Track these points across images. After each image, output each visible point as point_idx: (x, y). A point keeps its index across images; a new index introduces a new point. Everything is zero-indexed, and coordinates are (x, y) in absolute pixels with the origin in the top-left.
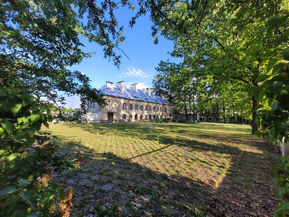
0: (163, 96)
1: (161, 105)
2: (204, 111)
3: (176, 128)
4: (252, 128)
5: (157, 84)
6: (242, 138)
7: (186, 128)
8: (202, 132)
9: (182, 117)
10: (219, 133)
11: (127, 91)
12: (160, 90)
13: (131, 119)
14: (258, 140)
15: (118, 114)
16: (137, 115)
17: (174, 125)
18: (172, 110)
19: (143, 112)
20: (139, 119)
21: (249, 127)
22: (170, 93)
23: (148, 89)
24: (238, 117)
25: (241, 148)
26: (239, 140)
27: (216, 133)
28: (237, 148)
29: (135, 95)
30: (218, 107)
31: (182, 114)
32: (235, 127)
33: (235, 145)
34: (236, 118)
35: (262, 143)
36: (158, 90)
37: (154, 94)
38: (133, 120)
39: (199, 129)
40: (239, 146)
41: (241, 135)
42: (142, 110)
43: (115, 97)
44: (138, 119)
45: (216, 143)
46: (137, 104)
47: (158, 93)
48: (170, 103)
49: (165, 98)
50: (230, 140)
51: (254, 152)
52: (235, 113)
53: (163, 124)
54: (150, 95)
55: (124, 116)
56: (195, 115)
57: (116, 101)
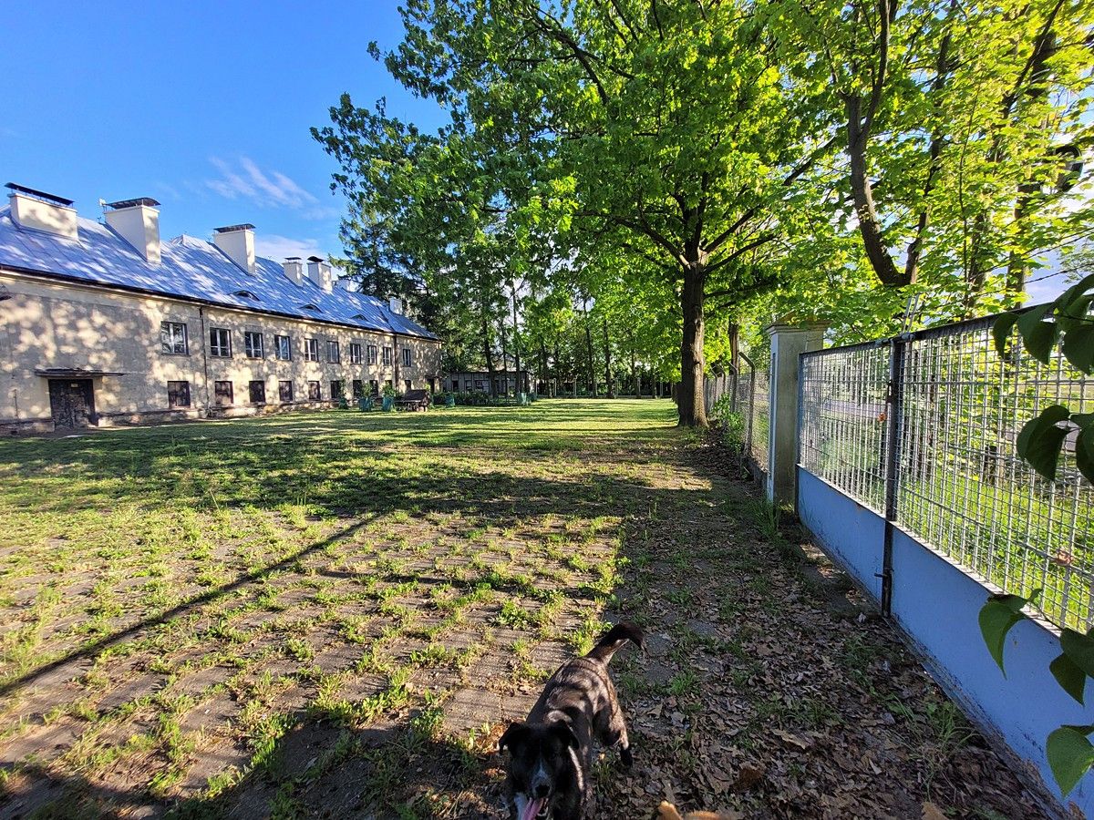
0: (392, 300)
1: (387, 339)
2: (552, 360)
3: (438, 428)
4: (677, 407)
5: (366, 245)
6: (655, 442)
7: (480, 426)
8: (533, 435)
9: (478, 384)
10: (588, 433)
11: (188, 261)
12: (379, 270)
13: (226, 402)
14: (694, 442)
15: (132, 379)
16: (262, 383)
17: (436, 417)
18: (437, 358)
19: (295, 370)
20: (278, 402)
21: (669, 404)
22: (426, 289)
23: (314, 259)
24: (643, 374)
25: (652, 480)
26: (648, 452)
27: (581, 433)
28: (640, 483)
29: (241, 286)
30: (590, 347)
31: (478, 372)
32: (637, 408)
33: (636, 471)
34: (639, 379)
35: (704, 451)
36: (373, 271)
37: (353, 286)
38: (240, 404)
39: (528, 424)
40: (648, 473)
41: (651, 433)
42: (289, 358)
43: (95, 283)
44: (268, 401)
45: (576, 472)
46: (255, 330)
47: (373, 287)
48: (429, 330)
49: (405, 308)
50: (621, 452)
51: (689, 487)
52: (636, 364)
53: (394, 414)
54: (328, 288)
55: (180, 392)
56: (521, 375)
57: (104, 310)
